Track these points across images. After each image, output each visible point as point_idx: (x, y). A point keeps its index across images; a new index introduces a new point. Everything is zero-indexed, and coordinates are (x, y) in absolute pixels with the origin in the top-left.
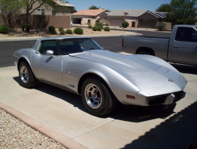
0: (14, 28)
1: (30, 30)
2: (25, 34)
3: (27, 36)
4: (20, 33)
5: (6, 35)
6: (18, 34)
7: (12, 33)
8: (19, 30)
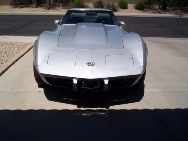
0: (153, 5)
1: (167, 8)
2: (159, 12)
3: (160, 13)
4: (156, 9)
5: (139, 11)
6: (152, 11)
7: (148, 10)
8: (157, 7)
